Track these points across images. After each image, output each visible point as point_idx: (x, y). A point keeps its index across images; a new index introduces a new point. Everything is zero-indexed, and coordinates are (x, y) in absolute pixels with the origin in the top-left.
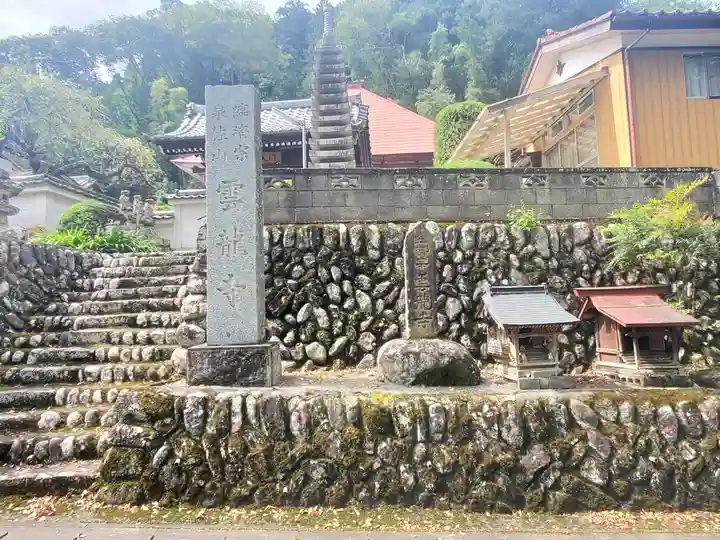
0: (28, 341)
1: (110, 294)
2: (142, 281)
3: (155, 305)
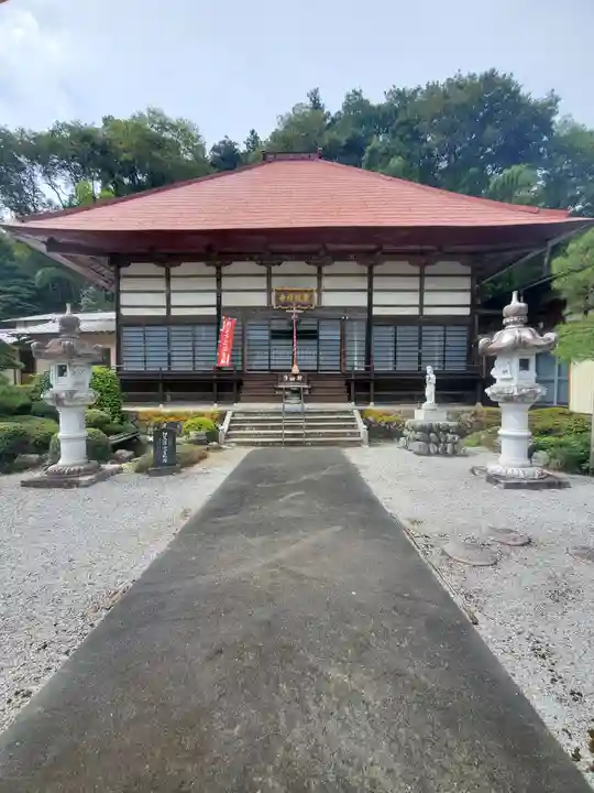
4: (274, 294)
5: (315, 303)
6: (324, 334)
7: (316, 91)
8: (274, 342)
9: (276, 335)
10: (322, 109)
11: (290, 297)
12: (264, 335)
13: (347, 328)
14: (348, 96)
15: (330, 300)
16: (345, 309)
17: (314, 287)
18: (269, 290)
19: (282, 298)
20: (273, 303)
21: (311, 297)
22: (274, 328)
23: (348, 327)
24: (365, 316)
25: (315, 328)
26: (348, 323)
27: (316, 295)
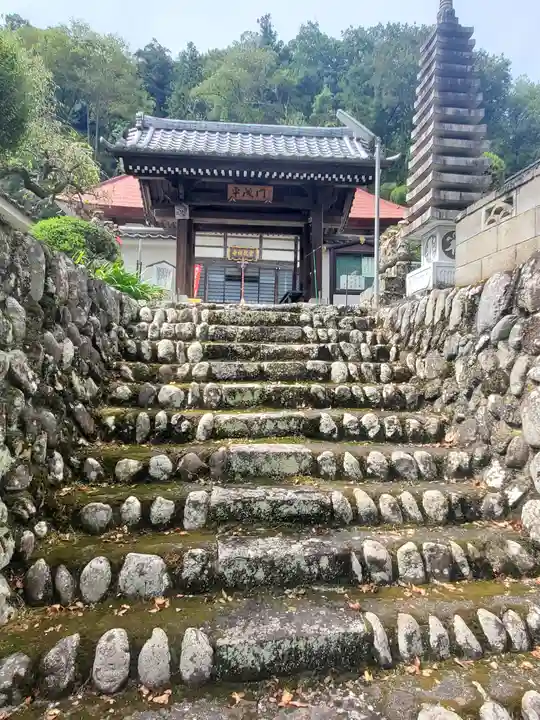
0: (146, 467)
1: (215, 370)
2: (248, 348)
3: (320, 395)
4: (228, 250)
5: (257, 257)
6: (263, 279)
7: (268, 17)
8: (227, 283)
9: (229, 278)
10: (274, 37)
11: (240, 253)
12: (221, 278)
13: (280, 276)
14: (303, 28)
15: (267, 256)
16: (279, 262)
17: (257, 246)
18: (225, 247)
19: (235, 253)
20: (228, 256)
21: (255, 254)
22: (228, 273)
23: (281, 274)
24: (292, 267)
25: (257, 274)
26: (281, 273)
27: (258, 252)
